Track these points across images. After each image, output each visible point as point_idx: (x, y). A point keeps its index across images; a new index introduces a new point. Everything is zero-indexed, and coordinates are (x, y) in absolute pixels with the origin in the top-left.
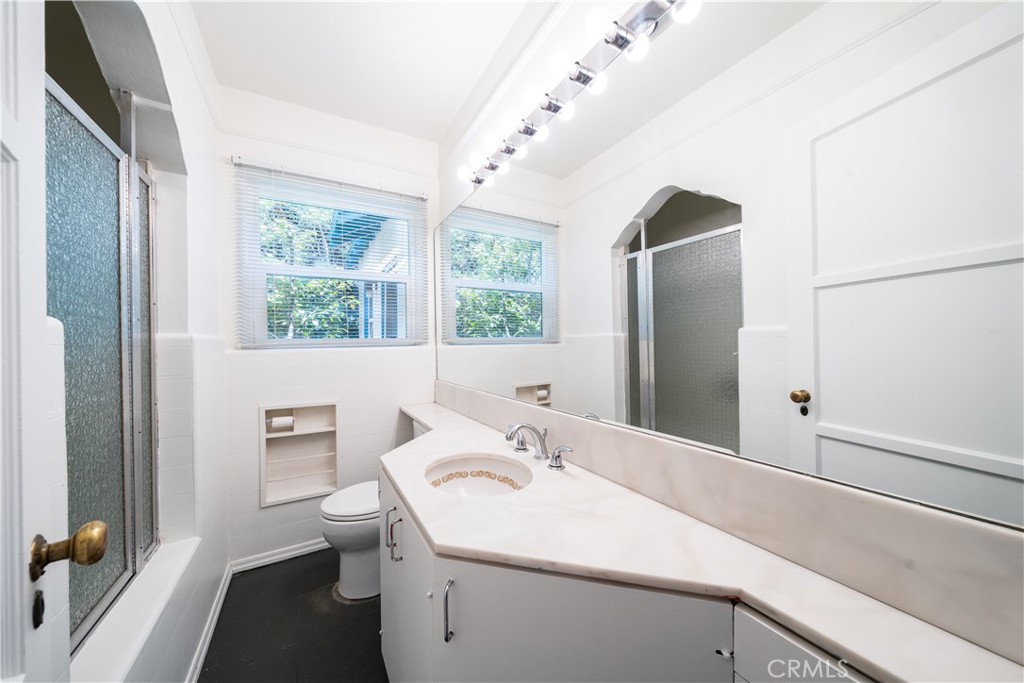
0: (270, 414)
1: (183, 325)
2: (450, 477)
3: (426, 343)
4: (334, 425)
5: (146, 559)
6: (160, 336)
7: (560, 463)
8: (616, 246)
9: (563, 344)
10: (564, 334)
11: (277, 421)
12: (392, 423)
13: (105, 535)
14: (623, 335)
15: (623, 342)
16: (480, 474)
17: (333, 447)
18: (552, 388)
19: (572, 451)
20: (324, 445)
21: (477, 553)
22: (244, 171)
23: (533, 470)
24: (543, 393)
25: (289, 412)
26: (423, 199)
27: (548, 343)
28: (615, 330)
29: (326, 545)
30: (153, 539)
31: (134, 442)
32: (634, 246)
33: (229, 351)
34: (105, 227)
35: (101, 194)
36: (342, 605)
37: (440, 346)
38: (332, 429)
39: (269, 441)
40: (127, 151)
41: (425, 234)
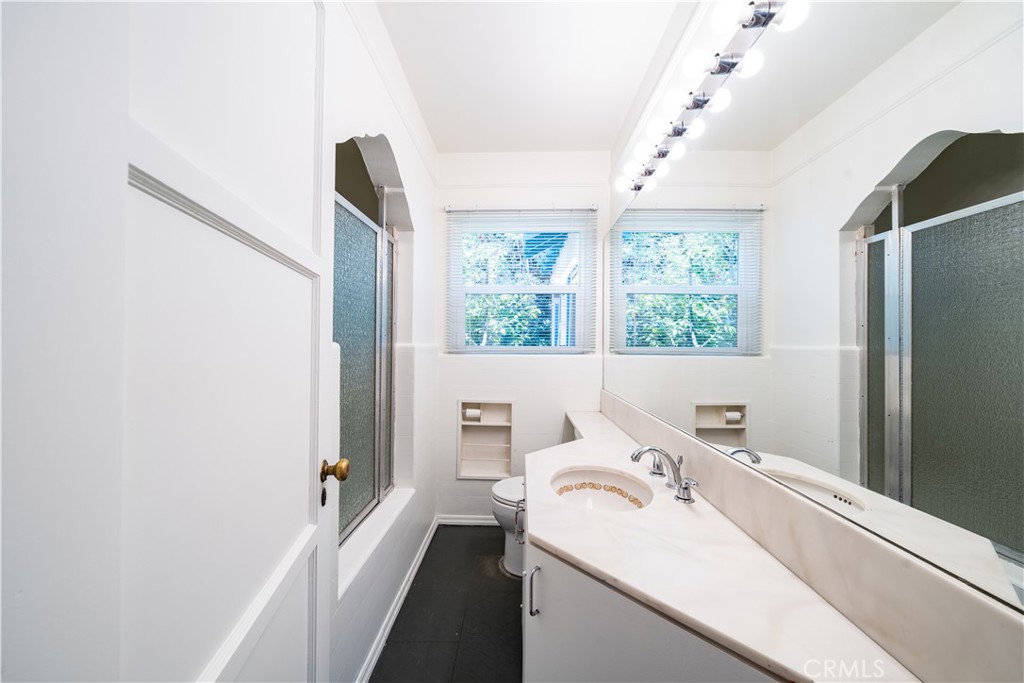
0: (465, 406)
1: (409, 338)
2: (582, 486)
3: (593, 352)
4: (510, 421)
5: (386, 495)
6: (398, 345)
7: (689, 495)
8: (849, 227)
9: (767, 357)
10: (769, 344)
11: (470, 412)
12: (559, 427)
13: (348, 467)
14: (858, 349)
15: (857, 359)
16: (612, 489)
17: (509, 441)
18: (748, 411)
19: (697, 485)
20: (503, 437)
21: (557, 550)
22: (452, 215)
23: (655, 496)
24: (736, 415)
25: (477, 406)
26: (593, 210)
27: (747, 355)
28: (843, 341)
29: (496, 523)
30: (390, 483)
31: (381, 416)
32: (882, 223)
33: (440, 354)
34: (369, 279)
35: (367, 258)
36: (504, 575)
37: (608, 355)
38: (508, 424)
39: (464, 427)
40: (381, 226)
41: (594, 243)
